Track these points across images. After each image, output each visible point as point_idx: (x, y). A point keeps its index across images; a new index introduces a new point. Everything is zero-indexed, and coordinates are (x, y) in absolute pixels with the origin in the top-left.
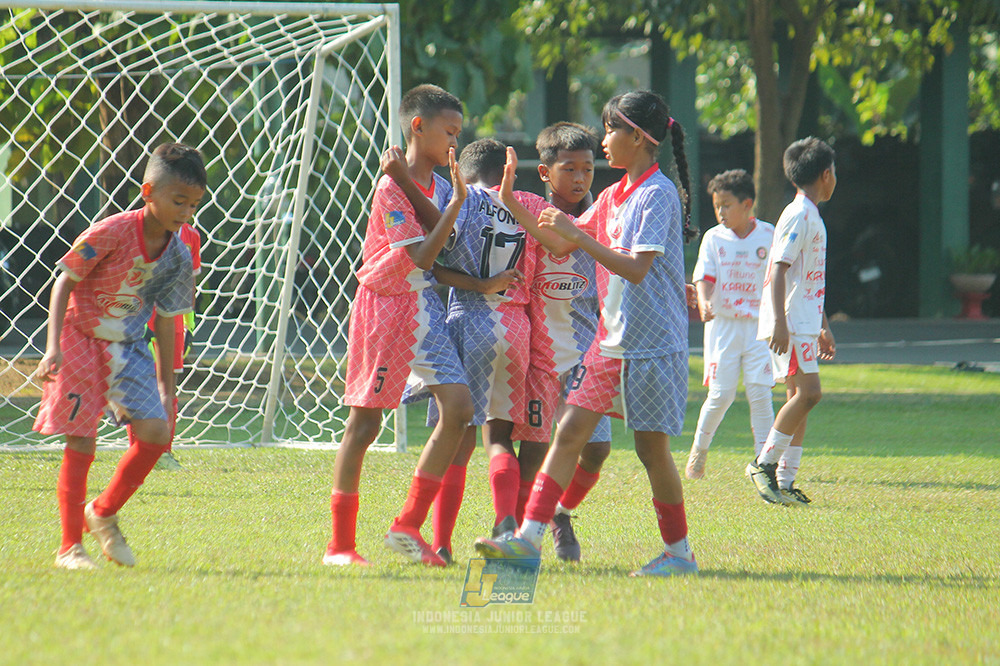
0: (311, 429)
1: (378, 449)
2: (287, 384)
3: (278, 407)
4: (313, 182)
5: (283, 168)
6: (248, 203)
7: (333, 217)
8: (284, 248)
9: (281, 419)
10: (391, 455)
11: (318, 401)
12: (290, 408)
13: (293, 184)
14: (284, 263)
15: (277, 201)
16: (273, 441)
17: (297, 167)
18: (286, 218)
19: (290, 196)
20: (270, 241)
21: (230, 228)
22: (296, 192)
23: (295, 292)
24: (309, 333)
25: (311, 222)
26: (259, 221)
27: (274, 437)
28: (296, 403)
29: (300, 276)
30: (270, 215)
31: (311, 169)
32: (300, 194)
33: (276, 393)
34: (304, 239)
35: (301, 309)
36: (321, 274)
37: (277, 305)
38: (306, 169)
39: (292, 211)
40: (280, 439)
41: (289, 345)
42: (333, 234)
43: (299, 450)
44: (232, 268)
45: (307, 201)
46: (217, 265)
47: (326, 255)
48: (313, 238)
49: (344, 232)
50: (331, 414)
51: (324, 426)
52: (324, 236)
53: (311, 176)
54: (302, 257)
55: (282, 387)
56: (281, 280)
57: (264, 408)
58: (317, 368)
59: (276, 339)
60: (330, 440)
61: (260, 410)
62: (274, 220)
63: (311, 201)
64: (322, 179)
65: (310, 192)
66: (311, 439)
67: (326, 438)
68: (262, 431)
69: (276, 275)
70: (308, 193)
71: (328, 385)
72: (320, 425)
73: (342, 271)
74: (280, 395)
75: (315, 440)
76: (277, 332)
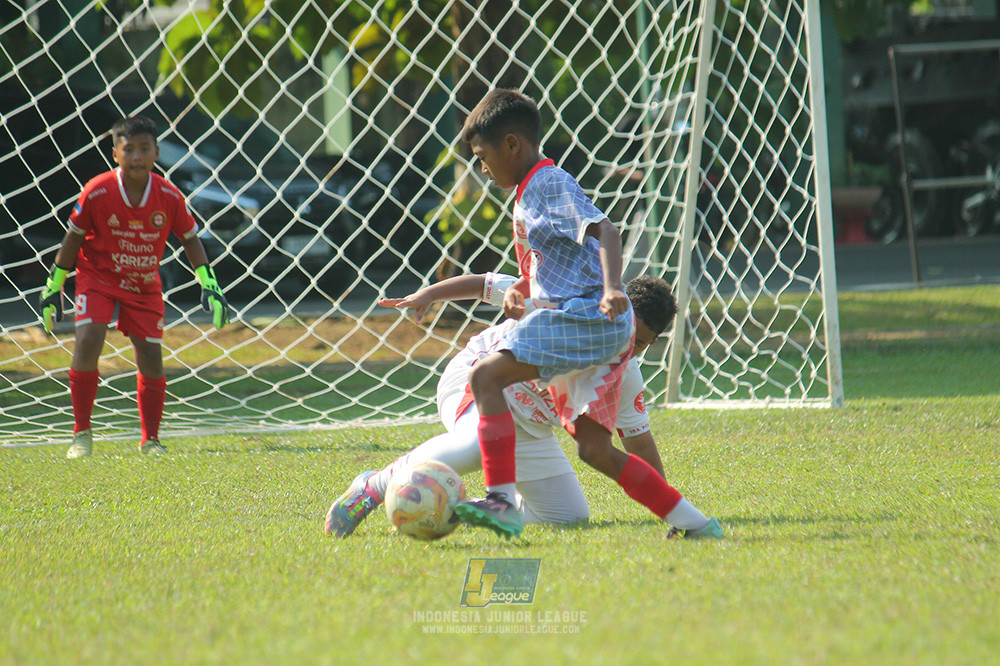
0: (724, 384)
1: (808, 405)
2: (693, 331)
3: (683, 359)
4: (714, 82)
5: (676, 67)
6: (635, 113)
7: (738, 125)
8: (683, 166)
9: (687, 374)
10: (826, 412)
11: (728, 349)
12: (697, 360)
13: (691, 85)
14: (683, 182)
15: (670, 108)
16: (679, 401)
17: (693, 66)
18: (682, 129)
19: (686, 102)
20: (662, 158)
21: (616, 143)
22: (694, 96)
23: (698, 218)
24: (715, 267)
25: (713, 132)
26: (650, 134)
27: (681, 396)
28: (703, 353)
29: (703, 199)
30: (663, 126)
31: (711, 68)
32: (699, 97)
33: (681, 342)
34: (706, 153)
35: (705, 240)
36: (727, 194)
37: (677, 235)
38: (705, 68)
39: (690, 120)
40: (689, 399)
41: (693, 283)
42: (739, 145)
43: (713, 411)
44: (619, 194)
45: (708, 107)
46: (601, 190)
47: (733, 171)
48: (716, 151)
49: (752, 143)
50: (745, 365)
51: (740, 379)
52: (728, 149)
53: (712, 76)
54: (704, 176)
55: (687, 336)
56: (680, 204)
57: (667, 360)
58: (725, 311)
59: (678, 279)
60: (748, 397)
61: (663, 363)
62: (668, 132)
63: (713, 107)
64: (725, 79)
65: (710, 96)
66: (727, 396)
67: (742, 394)
68: (666, 390)
69: (673, 199)
70: (708, 98)
71: (739, 329)
72: (734, 379)
73: (751, 190)
74: (685, 345)
75: (731, 397)
76: (679, 269)
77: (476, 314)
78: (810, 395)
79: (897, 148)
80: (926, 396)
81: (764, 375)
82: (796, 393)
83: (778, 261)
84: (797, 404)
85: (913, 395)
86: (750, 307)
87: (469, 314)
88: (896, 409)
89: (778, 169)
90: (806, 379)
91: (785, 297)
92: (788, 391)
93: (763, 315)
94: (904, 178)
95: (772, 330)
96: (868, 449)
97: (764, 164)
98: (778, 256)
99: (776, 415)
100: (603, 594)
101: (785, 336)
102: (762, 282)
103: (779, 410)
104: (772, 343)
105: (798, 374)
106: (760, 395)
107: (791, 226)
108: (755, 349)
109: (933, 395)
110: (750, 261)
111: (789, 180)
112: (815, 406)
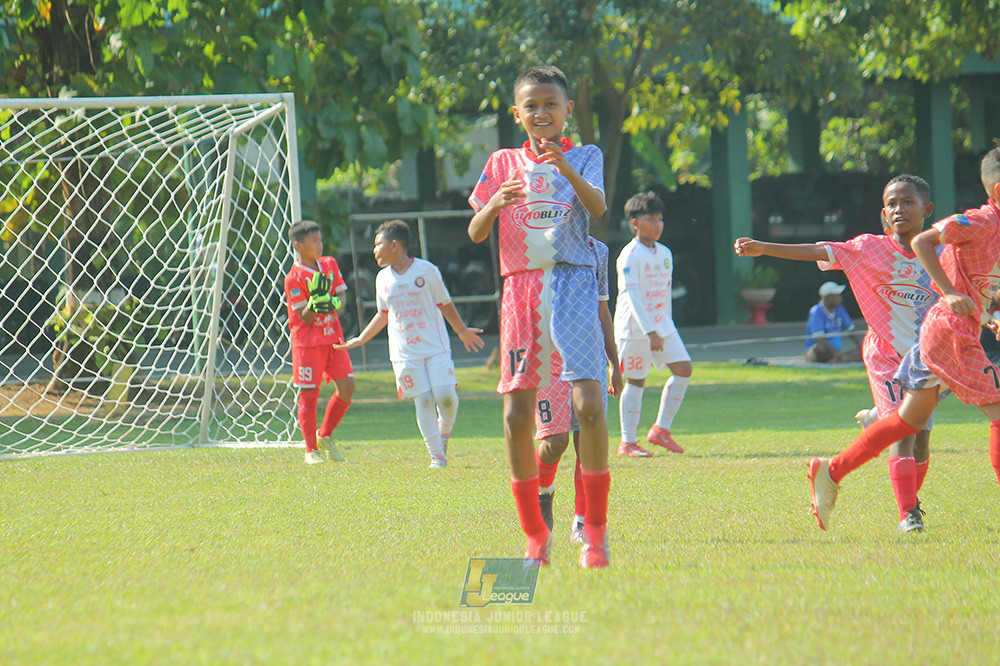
0: (238, 432)
1: (291, 445)
2: (218, 397)
3: (211, 415)
4: (232, 236)
5: (207, 226)
6: (182, 255)
7: (249, 262)
8: (211, 290)
9: (214, 425)
11: (243, 409)
12: (221, 416)
13: (216, 238)
14: (211, 301)
15: (204, 252)
16: (209, 442)
17: (218, 225)
18: (211, 266)
19: (213, 249)
20: (199, 283)
21: (169, 275)
22: (218, 244)
23: (221, 324)
24: (234, 356)
25: (232, 267)
26: (191, 269)
27: (209, 439)
28: (226, 411)
29: (225, 311)
30: (199, 263)
31: (229, 226)
32: (221, 245)
33: (210, 405)
34: (227, 281)
35: (227, 337)
36: (242, 308)
37: (207, 334)
38: (226, 226)
39: (216, 260)
40: (214, 441)
41: (218, 366)
42: (250, 276)
43: (229, 449)
44: (170, 307)
45: (228, 252)
46: (158, 306)
47: (245, 293)
48: (233, 280)
49: (258, 275)
50: (254, 419)
51: (249, 429)
52: (243, 278)
53: (230, 232)
54: (225, 296)
55: (214, 399)
56: (209, 314)
57: (200, 417)
58: (242, 384)
59: (207, 362)
60: (253, 440)
61: (197, 418)
62: (202, 267)
63: (231, 252)
64: (239, 234)
65: (229, 245)
66: (238, 440)
67: (251, 438)
68: (200, 435)
69: (205, 311)
70: (228, 245)
71: (251, 396)
72: (245, 429)
73: (258, 306)
74: (212, 407)
75: (241, 440)
76: (208, 357)
77: (74, 385)
78: (292, 440)
79: (354, 281)
80: (366, 439)
81: (265, 426)
82: (285, 438)
83: (276, 352)
84: (285, 445)
85: (360, 439)
86: (258, 382)
87: (70, 385)
88: (348, 448)
89: (275, 294)
90: (291, 429)
91: (281, 376)
92: (279, 437)
93: (266, 387)
94: (358, 300)
95: (271, 397)
96: (327, 474)
97: (266, 288)
98: (275, 348)
99: (270, 452)
100: (145, 565)
101: (280, 401)
102: (266, 365)
103: (273, 448)
104: (271, 405)
105: (287, 426)
106: (261, 439)
107: (283, 329)
108: (261, 409)
109: (371, 439)
110: (258, 351)
111: (282, 299)
112: (295, 446)
